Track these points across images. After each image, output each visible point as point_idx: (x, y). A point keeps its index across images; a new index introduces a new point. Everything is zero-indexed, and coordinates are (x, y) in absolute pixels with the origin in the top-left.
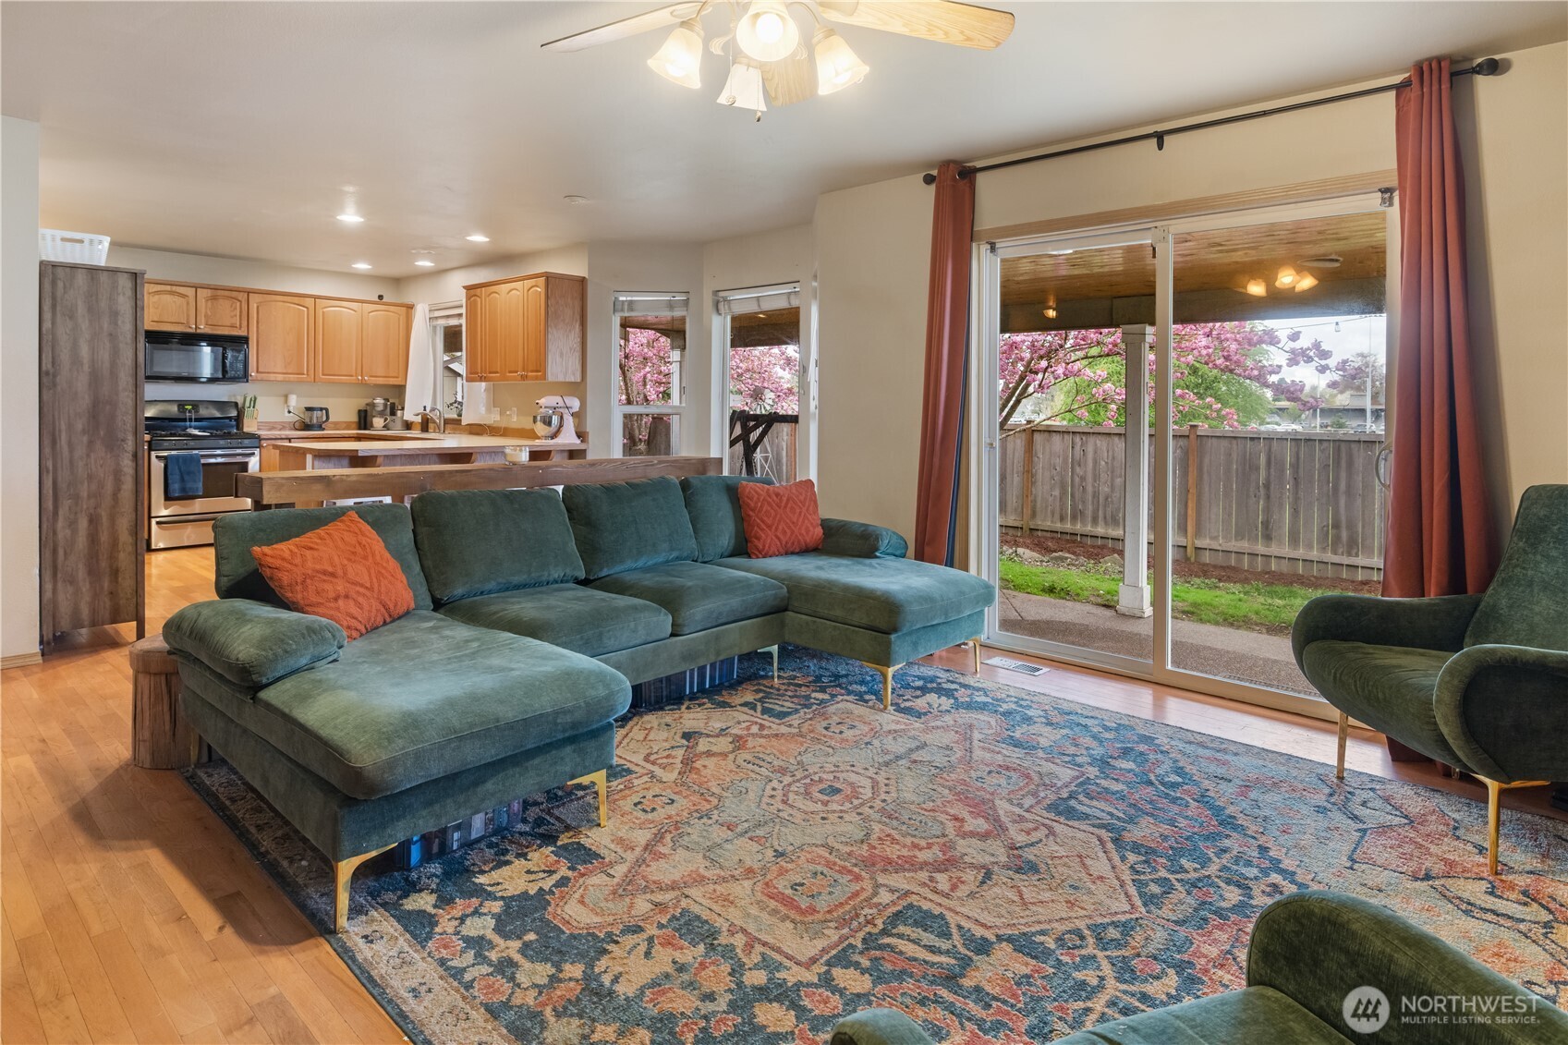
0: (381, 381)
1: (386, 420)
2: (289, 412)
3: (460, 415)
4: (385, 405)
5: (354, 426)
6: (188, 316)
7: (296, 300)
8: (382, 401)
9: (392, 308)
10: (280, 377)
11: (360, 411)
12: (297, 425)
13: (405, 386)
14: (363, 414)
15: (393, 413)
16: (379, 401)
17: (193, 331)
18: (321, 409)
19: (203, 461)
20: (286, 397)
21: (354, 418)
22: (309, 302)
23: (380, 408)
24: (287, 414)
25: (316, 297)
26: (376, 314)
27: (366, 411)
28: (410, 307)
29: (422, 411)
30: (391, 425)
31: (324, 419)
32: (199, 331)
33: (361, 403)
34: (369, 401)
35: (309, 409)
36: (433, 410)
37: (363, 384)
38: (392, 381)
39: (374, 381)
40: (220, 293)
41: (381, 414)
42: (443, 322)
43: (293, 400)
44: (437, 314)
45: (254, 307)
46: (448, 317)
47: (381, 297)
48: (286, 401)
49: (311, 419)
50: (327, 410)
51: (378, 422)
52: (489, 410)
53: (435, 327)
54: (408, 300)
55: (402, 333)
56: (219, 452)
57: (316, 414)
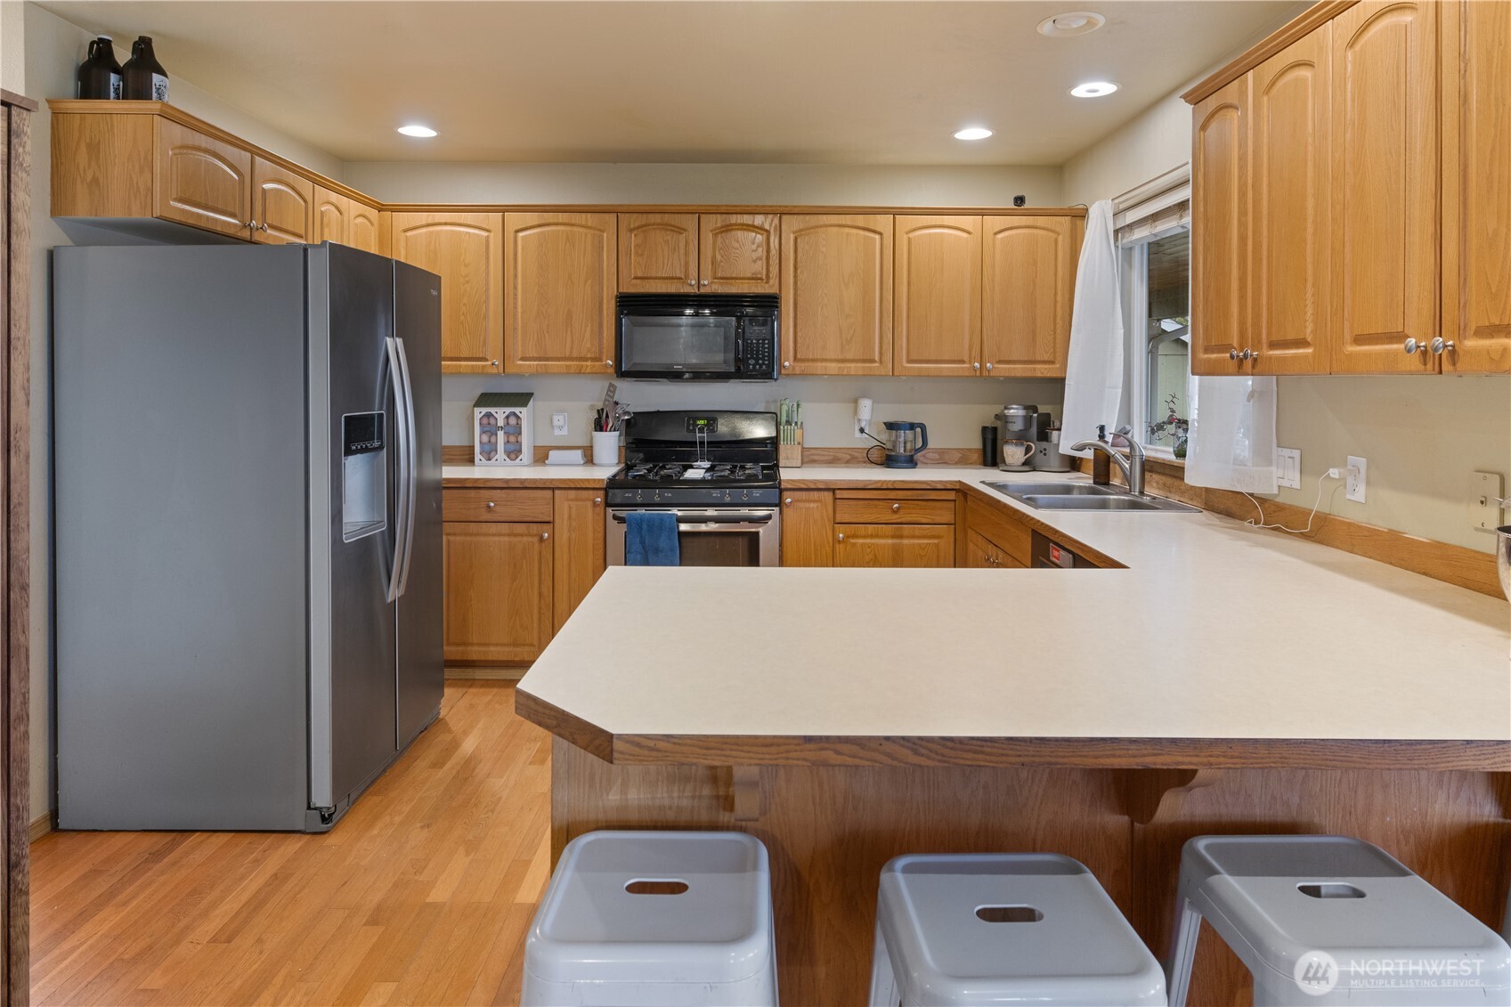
0: (1019, 370)
1: (1028, 450)
2: (862, 431)
3: (1181, 454)
4: (1028, 420)
5: (976, 457)
6: (687, 264)
7: (860, 220)
8: (1021, 412)
9: (1041, 221)
10: (833, 367)
11: (984, 429)
12: (875, 455)
13: (1062, 380)
14: (990, 436)
15: (1044, 436)
16: (1016, 411)
17: (694, 290)
18: (912, 426)
19: (684, 527)
20: (856, 401)
21: (976, 443)
22: (884, 222)
23: (1017, 426)
24: (858, 434)
25: (896, 212)
26: (1009, 234)
27: (995, 429)
28: (1081, 215)
29: (1095, 440)
30: (1040, 458)
31: (919, 444)
32: (703, 290)
33: (983, 414)
34: (997, 409)
35: (891, 426)
36: (1122, 433)
37: (982, 377)
38: (1042, 371)
39: (1004, 370)
40: (734, 219)
41: (1021, 438)
42: (1142, 233)
43: (866, 407)
44: (1131, 217)
45: (789, 239)
46: (1155, 217)
47: (1020, 200)
48: (856, 412)
49: (895, 443)
50: (923, 427)
51: (1013, 453)
52: (1262, 454)
53: (1128, 251)
54: (1075, 202)
55: (1062, 271)
56: (711, 512)
57: (904, 435)
